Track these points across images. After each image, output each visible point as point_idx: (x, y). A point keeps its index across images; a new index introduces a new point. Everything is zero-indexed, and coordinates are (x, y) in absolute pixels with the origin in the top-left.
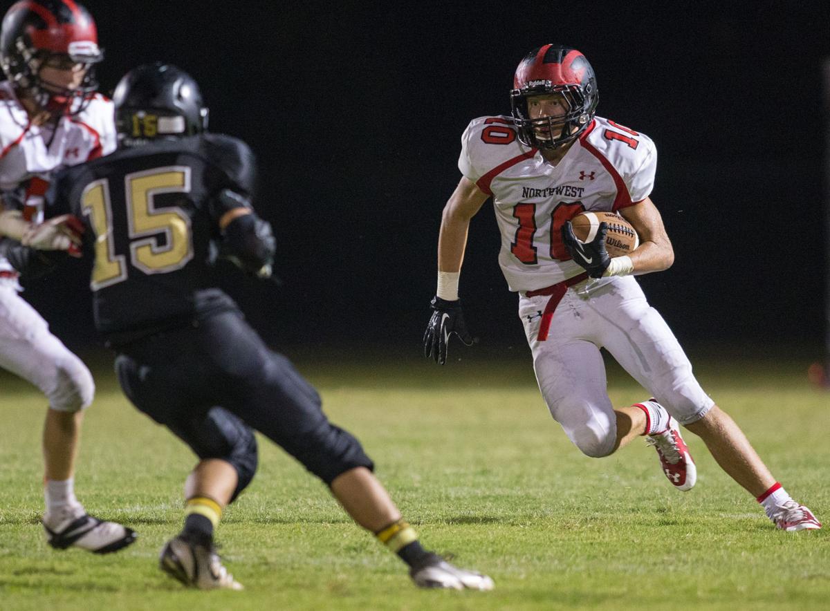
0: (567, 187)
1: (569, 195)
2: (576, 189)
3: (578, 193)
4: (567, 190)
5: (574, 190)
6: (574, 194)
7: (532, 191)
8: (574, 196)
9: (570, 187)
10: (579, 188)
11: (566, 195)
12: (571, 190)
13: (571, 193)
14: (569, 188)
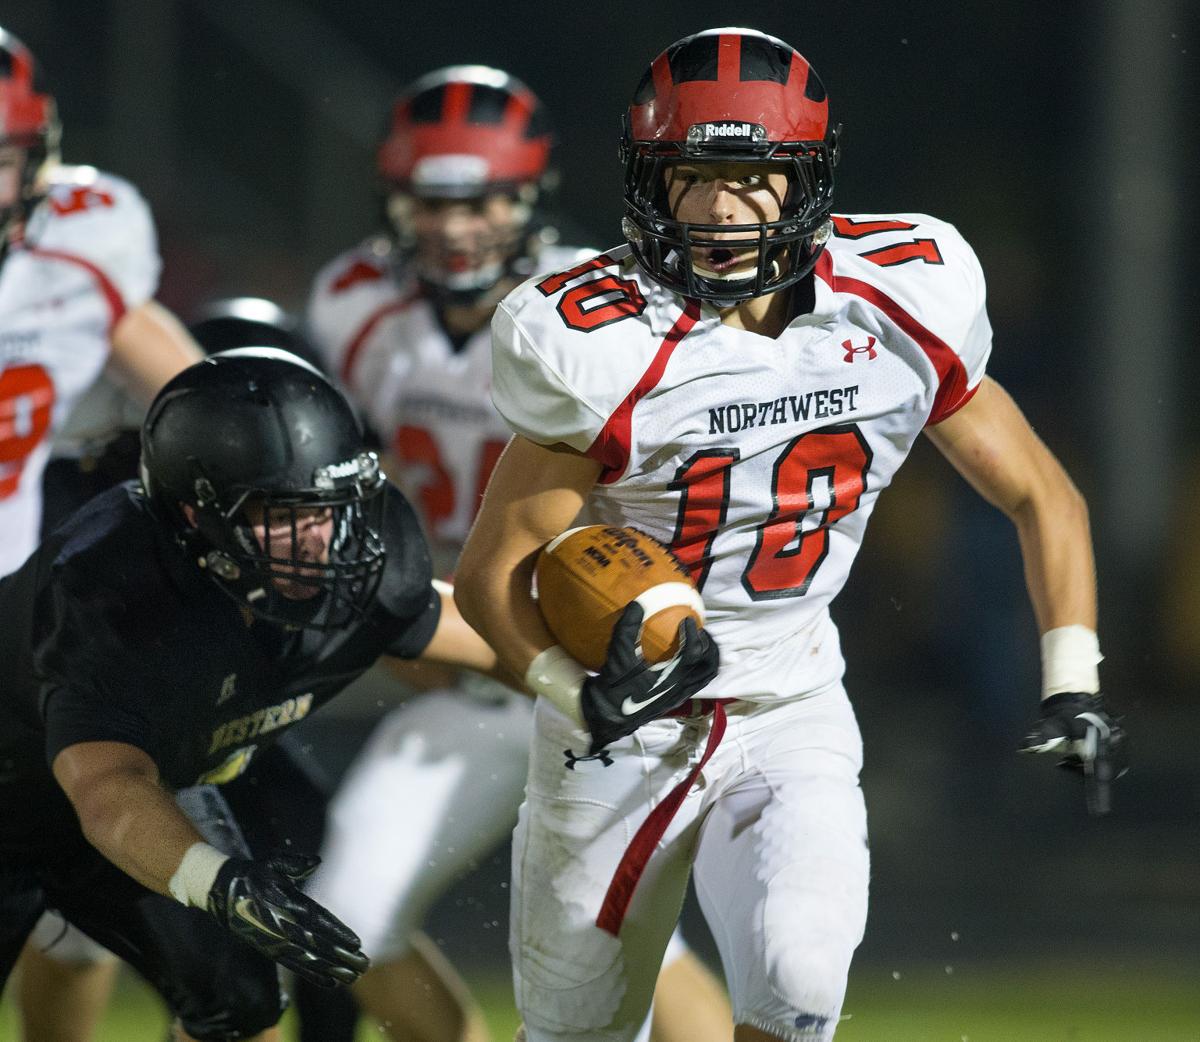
0: (818, 394)
1: (825, 415)
2: (839, 392)
3: (846, 401)
4: (820, 403)
5: (837, 397)
6: (836, 407)
7: (733, 412)
8: (840, 412)
9: (825, 393)
10: (847, 390)
11: (818, 415)
12: (827, 401)
13: (830, 406)
14: (822, 398)
